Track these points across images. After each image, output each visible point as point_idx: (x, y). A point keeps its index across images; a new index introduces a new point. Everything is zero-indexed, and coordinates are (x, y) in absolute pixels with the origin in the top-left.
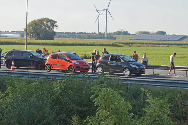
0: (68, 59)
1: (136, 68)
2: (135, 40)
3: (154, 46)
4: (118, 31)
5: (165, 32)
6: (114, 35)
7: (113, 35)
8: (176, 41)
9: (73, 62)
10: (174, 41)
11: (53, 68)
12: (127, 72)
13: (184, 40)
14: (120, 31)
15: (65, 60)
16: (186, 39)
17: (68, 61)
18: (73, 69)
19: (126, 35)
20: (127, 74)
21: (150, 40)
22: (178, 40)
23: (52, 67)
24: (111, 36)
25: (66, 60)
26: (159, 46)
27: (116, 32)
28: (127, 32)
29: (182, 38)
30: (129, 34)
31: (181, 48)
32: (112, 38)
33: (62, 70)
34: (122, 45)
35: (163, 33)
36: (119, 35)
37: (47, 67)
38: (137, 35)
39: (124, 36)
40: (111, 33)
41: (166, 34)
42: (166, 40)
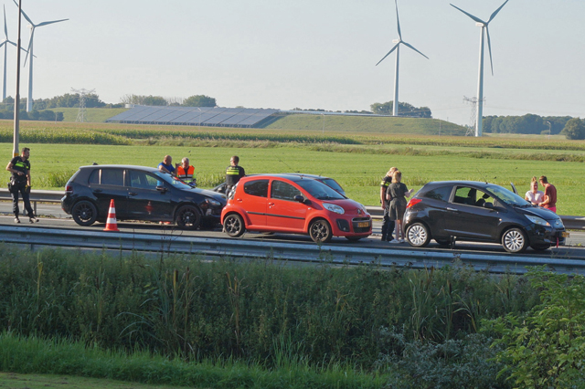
0: (305, 198)
1: (542, 228)
2: (122, 122)
3: (228, 144)
4: (67, 95)
5: (214, 100)
6: (54, 106)
7: (52, 107)
8: (248, 126)
9: (326, 206)
10: (244, 126)
11: (254, 226)
12: (515, 241)
13: (274, 124)
14: (74, 93)
15: (297, 200)
16: (279, 121)
17: (308, 203)
18: (327, 227)
19: (94, 109)
20: (515, 244)
21: (169, 123)
22: (256, 126)
23: (250, 223)
24: (45, 111)
25: (300, 199)
26: (243, 145)
27: (60, 98)
28: (95, 97)
29: (269, 118)
30: (103, 105)
31: (313, 150)
32: (49, 116)
33: (272, 232)
34: (124, 139)
35: (208, 102)
36: (71, 106)
37: (228, 222)
38: (127, 106)
39: (88, 109)
40: (43, 99)
41: (215, 105)
42: (219, 125)
